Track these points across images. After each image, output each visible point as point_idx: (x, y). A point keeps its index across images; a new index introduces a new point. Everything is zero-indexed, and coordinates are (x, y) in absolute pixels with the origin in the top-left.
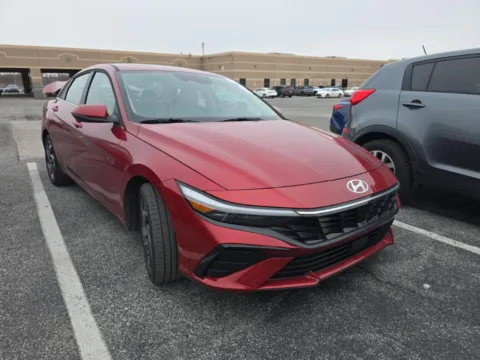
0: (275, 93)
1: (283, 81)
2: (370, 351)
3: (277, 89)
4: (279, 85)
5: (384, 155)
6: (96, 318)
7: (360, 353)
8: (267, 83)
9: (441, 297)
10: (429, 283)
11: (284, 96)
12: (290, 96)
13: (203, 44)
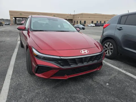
0: (94, 25)
1: (97, 22)
2: (78, 100)
3: (95, 24)
4: (96, 23)
5: (111, 44)
6: (11, 81)
7: (74, 100)
8: (92, 22)
9: (110, 88)
10: (109, 84)
11: (97, 26)
12: (99, 26)
13: (74, 11)
